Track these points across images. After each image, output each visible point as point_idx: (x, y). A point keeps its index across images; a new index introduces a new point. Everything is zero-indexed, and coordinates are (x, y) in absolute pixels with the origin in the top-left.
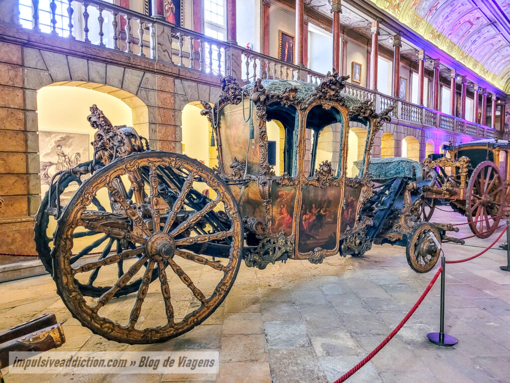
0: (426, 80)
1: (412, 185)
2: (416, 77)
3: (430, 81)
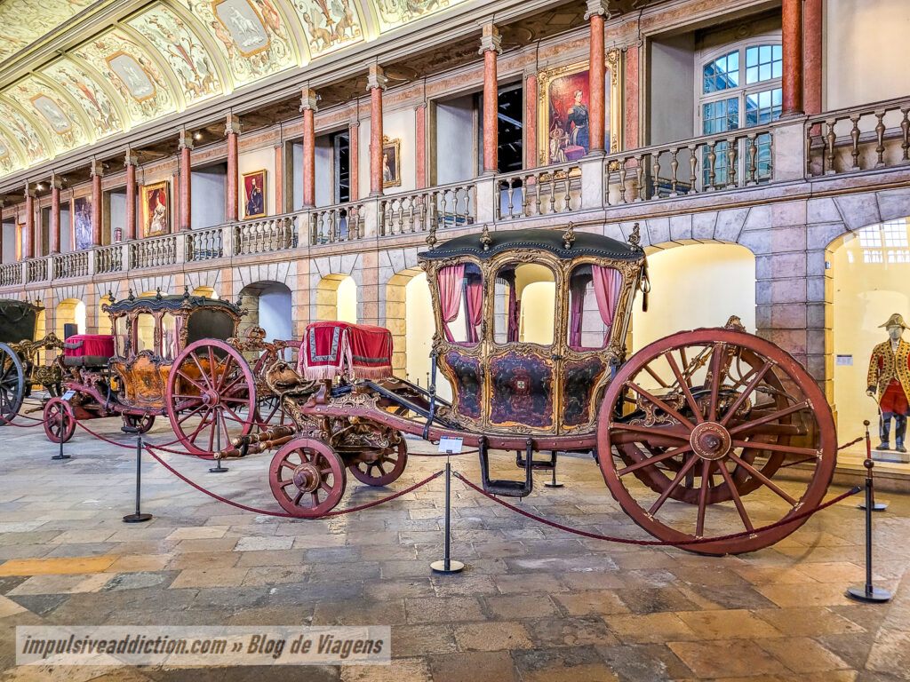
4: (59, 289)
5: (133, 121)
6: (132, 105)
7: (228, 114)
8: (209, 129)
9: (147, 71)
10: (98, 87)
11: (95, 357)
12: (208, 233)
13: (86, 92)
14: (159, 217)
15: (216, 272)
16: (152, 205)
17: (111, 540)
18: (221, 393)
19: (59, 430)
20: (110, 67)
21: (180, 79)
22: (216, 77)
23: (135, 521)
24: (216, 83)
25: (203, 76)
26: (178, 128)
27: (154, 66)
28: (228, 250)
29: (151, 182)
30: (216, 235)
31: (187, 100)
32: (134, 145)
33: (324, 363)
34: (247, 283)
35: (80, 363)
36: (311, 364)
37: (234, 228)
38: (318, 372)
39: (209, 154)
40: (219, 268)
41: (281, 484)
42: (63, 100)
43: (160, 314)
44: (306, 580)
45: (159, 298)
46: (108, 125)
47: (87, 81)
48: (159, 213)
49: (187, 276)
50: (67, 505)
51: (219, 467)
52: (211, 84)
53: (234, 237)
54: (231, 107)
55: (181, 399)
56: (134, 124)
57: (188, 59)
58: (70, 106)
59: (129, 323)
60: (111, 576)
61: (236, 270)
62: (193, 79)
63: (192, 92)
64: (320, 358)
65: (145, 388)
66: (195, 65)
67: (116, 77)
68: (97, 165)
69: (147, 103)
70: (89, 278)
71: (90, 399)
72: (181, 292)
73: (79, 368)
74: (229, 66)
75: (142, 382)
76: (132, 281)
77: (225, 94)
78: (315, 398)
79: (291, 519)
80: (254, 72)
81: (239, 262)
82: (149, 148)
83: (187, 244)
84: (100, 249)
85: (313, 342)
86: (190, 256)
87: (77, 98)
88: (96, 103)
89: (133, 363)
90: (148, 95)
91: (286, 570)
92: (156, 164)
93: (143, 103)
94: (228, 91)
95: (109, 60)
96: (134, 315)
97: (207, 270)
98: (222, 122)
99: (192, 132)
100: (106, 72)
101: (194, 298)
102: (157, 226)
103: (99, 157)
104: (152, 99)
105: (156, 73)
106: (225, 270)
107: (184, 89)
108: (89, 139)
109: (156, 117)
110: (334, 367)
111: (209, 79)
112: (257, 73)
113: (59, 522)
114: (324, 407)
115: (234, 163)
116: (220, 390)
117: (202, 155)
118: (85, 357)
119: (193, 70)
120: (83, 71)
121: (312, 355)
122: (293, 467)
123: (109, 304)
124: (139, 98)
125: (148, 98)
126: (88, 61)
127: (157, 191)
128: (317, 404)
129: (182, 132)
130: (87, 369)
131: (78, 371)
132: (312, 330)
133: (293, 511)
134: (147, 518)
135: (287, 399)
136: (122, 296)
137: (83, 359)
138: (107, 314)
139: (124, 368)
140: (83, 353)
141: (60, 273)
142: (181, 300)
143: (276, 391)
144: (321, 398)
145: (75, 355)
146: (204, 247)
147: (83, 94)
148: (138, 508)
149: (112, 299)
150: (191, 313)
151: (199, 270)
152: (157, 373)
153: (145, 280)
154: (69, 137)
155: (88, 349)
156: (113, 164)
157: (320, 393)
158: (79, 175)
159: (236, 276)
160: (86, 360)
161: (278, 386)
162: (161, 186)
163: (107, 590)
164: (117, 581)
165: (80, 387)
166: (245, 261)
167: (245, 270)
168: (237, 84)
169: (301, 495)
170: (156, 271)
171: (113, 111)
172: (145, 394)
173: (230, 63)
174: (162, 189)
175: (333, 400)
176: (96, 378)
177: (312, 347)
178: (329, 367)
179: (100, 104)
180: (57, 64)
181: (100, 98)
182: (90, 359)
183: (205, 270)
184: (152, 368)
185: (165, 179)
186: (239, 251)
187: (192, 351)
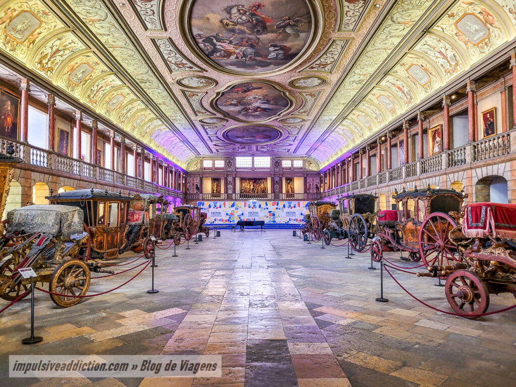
0: (116, 149)
1: (174, 221)
2: (108, 147)
3: (118, 149)
4: (391, 187)
5: (421, 97)
6: (420, 88)
7: (468, 81)
8: (460, 91)
9: (426, 70)
10: (404, 85)
11: (391, 221)
12: (461, 149)
13: (399, 88)
14: (437, 145)
15: (463, 172)
16: (434, 138)
17: (365, 307)
18: (445, 242)
19: (377, 256)
20: (408, 73)
21: (442, 69)
22: (460, 62)
23: (380, 301)
24: (461, 65)
25: (453, 64)
26: (442, 95)
27: (429, 66)
28: (469, 159)
29: (434, 126)
30: (462, 151)
31: (447, 79)
32: (421, 110)
33: (477, 227)
34: (480, 177)
35: (384, 223)
36: (469, 228)
37: (472, 146)
38: (473, 233)
39: (463, 105)
40: (464, 170)
41: (452, 296)
42: (390, 95)
43: (417, 199)
44: (438, 346)
45: (416, 191)
46: (410, 102)
47: (399, 83)
48: (437, 143)
49: (448, 176)
50: (359, 289)
51: (440, 283)
52: (458, 67)
53: (473, 151)
54: (469, 77)
55: (428, 245)
56: (421, 98)
57: (445, 57)
58: (393, 97)
59: (403, 204)
60: (353, 321)
61: (474, 170)
62: (448, 67)
63: (449, 74)
64: (474, 224)
65: (412, 238)
66: (449, 59)
67: (411, 77)
68: (406, 123)
69: (427, 85)
70: (402, 180)
71: (389, 242)
72: (426, 187)
73: (384, 226)
74: (468, 54)
75: (410, 234)
76: (421, 181)
77: (466, 70)
78: (472, 248)
79: (457, 316)
80: (482, 52)
81: (475, 165)
82: (430, 109)
83: (447, 158)
84: (407, 165)
85: (470, 215)
86: (449, 165)
87: (396, 92)
88: (403, 92)
89: (406, 224)
90: (427, 82)
91: (431, 339)
92: (436, 116)
93: (425, 86)
94: (467, 68)
95: (407, 70)
96: (406, 200)
97: (458, 172)
98: (465, 86)
99: (450, 95)
100: (407, 76)
101: (434, 190)
102: (437, 149)
103: (406, 119)
104: (429, 84)
105: (430, 69)
106: (468, 171)
107: (445, 73)
108: (402, 110)
109: (431, 92)
110: (482, 230)
111: (457, 65)
112: (484, 53)
113: (351, 295)
114: (477, 253)
115: (472, 108)
116: (445, 241)
117: (459, 106)
118: (387, 221)
119: (448, 62)
120: (397, 79)
121: (470, 223)
122: (458, 286)
123: (395, 195)
124: (422, 85)
125: (426, 84)
126: (398, 73)
127: (436, 130)
128: (473, 251)
129: (444, 97)
130: (387, 226)
131: (384, 228)
132: (470, 208)
133: (457, 312)
134: (386, 301)
135: (460, 247)
136: (400, 191)
137: (385, 222)
138: (394, 200)
139: (402, 227)
140: (385, 219)
141: (391, 179)
142: (426, 192)
143: (454, 242)
144: (475, 248)
145: (382, 220)
146: (459, 158)
147: (398, 90)
148: (382, 295)
149: (397, 193)
150: (432, 198)
151: (454, 172)
152: (416, 230)
153: (427, 180)
154: (393, 111)
155: (387, 217)
156: (413, 121)
157: (475, 246)
158: (399, 129)
159: (474, 174)
160: (387, 223)
161: (454, 240)
162: (438, 128)
163: (348, 326)
164: (354, 323)
165: (384, 236)
166: (478, 165)
167: (479, 170)
168: (472, 63)
169: (463, 304)
170: (432, 175)
171: (412, 94)
172: (412, 241)
173: (468, 52)
174: (439, 129)
175: (482, 250)
176: (391, 231)
177: (469, 218)
178: (479, 230)
179: (405, 92)
180: (385, 79)
181: (406, 89)
182: (388, 222)
183: (456, 172)
184: (413, 227)
185: (440, 123)
186: (475, 159)
187: (430, 219)
